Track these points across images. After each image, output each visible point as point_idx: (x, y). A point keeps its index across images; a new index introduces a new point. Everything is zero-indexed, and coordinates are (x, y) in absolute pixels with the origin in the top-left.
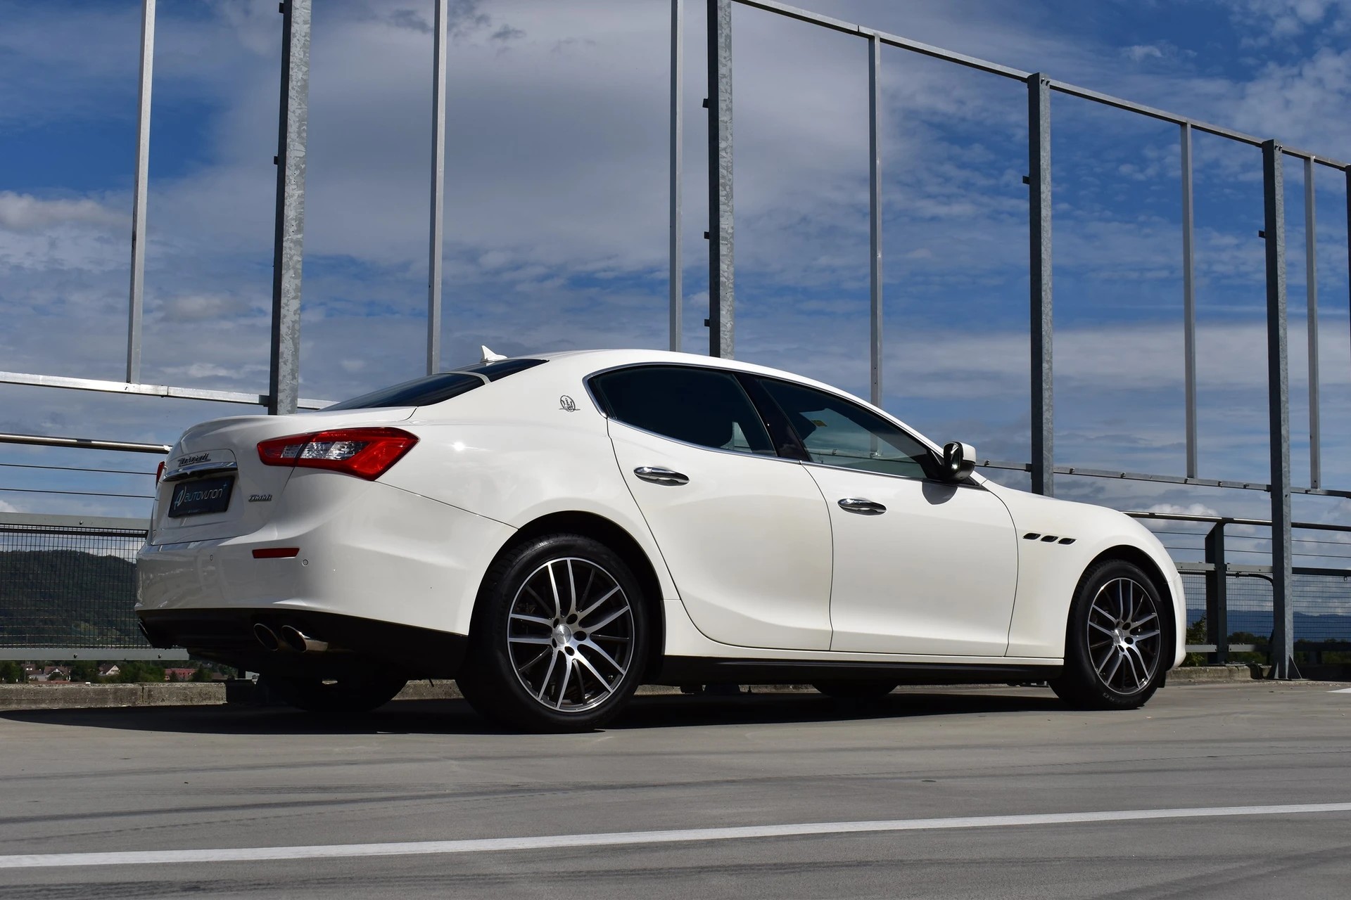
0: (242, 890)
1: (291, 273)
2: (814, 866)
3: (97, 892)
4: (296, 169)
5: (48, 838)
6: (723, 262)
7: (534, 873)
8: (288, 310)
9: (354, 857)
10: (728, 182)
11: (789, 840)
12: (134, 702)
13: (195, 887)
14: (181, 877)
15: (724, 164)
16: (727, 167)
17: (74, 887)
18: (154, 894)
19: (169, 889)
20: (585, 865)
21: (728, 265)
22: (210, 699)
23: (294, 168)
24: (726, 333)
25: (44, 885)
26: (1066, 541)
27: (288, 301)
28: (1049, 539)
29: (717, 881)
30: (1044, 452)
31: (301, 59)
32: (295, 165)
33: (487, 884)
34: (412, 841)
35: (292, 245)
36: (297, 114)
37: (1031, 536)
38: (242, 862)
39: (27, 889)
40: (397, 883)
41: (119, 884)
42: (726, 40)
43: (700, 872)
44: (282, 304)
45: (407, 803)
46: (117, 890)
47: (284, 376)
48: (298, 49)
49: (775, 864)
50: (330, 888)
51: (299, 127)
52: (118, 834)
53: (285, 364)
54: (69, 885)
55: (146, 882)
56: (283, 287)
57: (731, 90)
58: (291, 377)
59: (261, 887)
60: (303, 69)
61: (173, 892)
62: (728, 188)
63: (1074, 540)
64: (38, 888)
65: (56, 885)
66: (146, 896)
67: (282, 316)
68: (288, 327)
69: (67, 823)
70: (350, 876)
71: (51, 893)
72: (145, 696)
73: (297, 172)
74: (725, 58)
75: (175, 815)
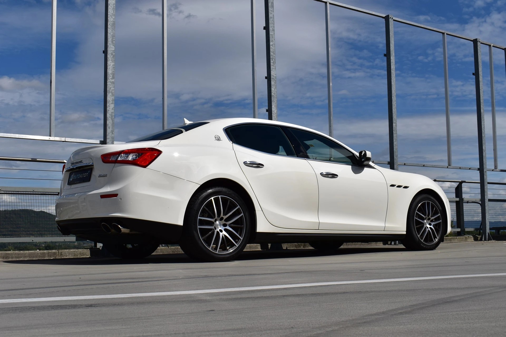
0: (109, 306)
1: (110, 94)
2: (326, 294)
3: (53, 308)
4: (111, 55)
5: (31, 294)
6: (272, 88)
7: (220, 299)
8: (110, 108)
9: (149, 296)
10: (274, 58)
11: (315, 287)
12: (56, 257)
13: (91, 306)
14: (84, 303)
15: (272, 51)
16: (273, 52)
17: (44, 307)
18: (75, 308)
19: (81, 307)
20: (239, 296)
21: (275, 89)
22: (84, 255)
23: (110, 55)
24: (274, 114)
25: (32, 307)
26: (406, 187)
27: (110, 105)
28: (399, 186)
29: (290, 299)
30: (394, 157)
31: (112, 14)
32: (111, 54)
33: (202, 302)
34: (171, 291)
35: (110, 83)
36: (111, 34)
37: (392, 186)
38: (107, 299)
39: (26, 308)
40: (168, 303)
41: (61, 305)
42: (271, 4)
43: (284, 297)
44: (107, 106)
45: (166, 281)
46: (61, 307)
47: (109, 133)
48: (111, 10)
49: (312, 294)
50: (143, 305)
51: (112, 39)
52: (58, 292)
53: (109, 128)
54: (42, 306)
55: (72, 305)
56: (107, 99)
57: (274, 23)
58: (111, 133)
59: (116, 305)
60: (113, 17)
61: (82, 307)
62: (274, 60)
63: (409, 187)
64: (30, 307)
65: (37, 307)
66: (72, 309)
67: (107, 110)
68: (110, 115)
69: (37, 290)
70: (149, 301)
71: (35, 309)
72: (60, 255)
73: (112, 56)
74: (271, 11)
75: (78, 287)
